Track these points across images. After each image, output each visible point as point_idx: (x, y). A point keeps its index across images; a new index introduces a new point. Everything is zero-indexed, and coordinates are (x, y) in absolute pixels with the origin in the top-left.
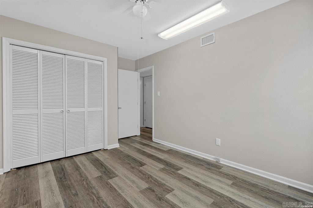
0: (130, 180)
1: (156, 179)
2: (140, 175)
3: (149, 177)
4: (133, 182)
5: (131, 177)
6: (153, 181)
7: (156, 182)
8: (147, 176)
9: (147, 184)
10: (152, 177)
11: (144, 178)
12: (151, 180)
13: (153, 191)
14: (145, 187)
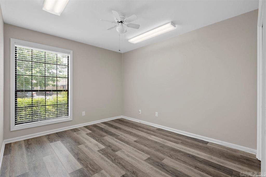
0: (131, 157)
1: (108, 158)
2: (123, 162)
3: (115, 160)
4: (128, 156)
5: (131, 160)
6: (112, 157)
7: (109, 156)
8: (117, 161)
9: (116, 154)
10: (111, 161)
11: (119, 160)
12: (113, 157)
13: (112, 150)
14: (118, 152)
